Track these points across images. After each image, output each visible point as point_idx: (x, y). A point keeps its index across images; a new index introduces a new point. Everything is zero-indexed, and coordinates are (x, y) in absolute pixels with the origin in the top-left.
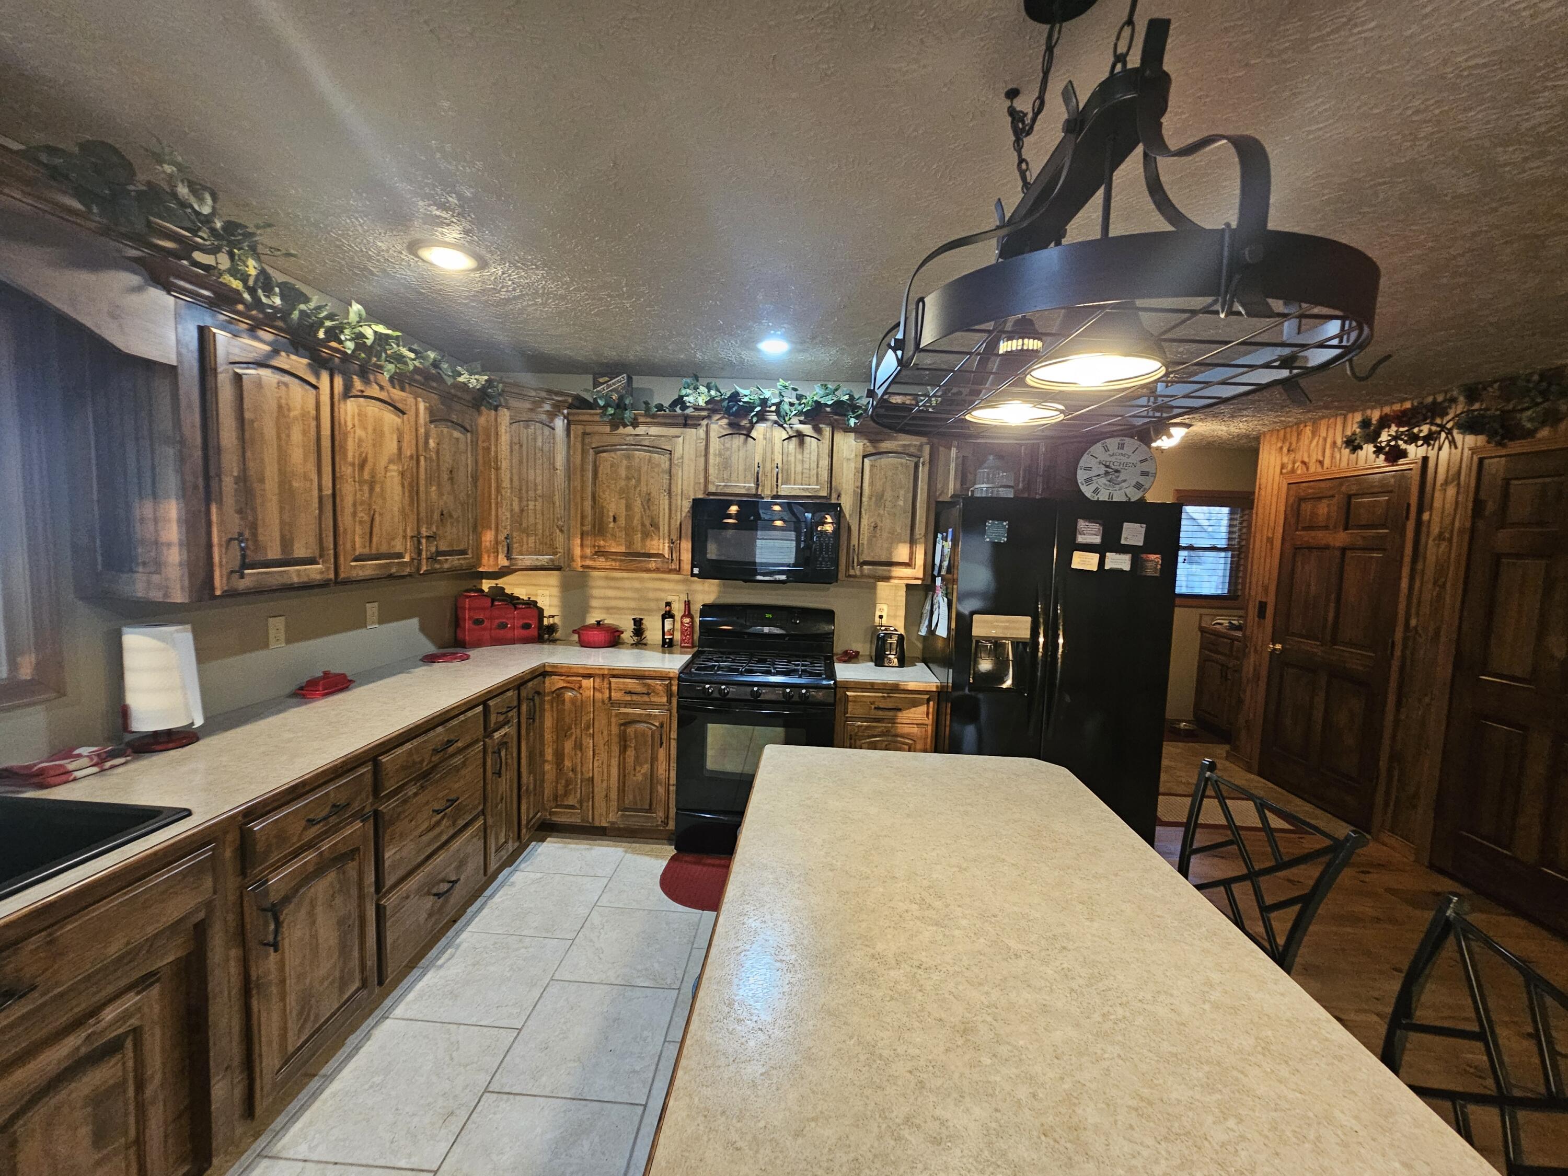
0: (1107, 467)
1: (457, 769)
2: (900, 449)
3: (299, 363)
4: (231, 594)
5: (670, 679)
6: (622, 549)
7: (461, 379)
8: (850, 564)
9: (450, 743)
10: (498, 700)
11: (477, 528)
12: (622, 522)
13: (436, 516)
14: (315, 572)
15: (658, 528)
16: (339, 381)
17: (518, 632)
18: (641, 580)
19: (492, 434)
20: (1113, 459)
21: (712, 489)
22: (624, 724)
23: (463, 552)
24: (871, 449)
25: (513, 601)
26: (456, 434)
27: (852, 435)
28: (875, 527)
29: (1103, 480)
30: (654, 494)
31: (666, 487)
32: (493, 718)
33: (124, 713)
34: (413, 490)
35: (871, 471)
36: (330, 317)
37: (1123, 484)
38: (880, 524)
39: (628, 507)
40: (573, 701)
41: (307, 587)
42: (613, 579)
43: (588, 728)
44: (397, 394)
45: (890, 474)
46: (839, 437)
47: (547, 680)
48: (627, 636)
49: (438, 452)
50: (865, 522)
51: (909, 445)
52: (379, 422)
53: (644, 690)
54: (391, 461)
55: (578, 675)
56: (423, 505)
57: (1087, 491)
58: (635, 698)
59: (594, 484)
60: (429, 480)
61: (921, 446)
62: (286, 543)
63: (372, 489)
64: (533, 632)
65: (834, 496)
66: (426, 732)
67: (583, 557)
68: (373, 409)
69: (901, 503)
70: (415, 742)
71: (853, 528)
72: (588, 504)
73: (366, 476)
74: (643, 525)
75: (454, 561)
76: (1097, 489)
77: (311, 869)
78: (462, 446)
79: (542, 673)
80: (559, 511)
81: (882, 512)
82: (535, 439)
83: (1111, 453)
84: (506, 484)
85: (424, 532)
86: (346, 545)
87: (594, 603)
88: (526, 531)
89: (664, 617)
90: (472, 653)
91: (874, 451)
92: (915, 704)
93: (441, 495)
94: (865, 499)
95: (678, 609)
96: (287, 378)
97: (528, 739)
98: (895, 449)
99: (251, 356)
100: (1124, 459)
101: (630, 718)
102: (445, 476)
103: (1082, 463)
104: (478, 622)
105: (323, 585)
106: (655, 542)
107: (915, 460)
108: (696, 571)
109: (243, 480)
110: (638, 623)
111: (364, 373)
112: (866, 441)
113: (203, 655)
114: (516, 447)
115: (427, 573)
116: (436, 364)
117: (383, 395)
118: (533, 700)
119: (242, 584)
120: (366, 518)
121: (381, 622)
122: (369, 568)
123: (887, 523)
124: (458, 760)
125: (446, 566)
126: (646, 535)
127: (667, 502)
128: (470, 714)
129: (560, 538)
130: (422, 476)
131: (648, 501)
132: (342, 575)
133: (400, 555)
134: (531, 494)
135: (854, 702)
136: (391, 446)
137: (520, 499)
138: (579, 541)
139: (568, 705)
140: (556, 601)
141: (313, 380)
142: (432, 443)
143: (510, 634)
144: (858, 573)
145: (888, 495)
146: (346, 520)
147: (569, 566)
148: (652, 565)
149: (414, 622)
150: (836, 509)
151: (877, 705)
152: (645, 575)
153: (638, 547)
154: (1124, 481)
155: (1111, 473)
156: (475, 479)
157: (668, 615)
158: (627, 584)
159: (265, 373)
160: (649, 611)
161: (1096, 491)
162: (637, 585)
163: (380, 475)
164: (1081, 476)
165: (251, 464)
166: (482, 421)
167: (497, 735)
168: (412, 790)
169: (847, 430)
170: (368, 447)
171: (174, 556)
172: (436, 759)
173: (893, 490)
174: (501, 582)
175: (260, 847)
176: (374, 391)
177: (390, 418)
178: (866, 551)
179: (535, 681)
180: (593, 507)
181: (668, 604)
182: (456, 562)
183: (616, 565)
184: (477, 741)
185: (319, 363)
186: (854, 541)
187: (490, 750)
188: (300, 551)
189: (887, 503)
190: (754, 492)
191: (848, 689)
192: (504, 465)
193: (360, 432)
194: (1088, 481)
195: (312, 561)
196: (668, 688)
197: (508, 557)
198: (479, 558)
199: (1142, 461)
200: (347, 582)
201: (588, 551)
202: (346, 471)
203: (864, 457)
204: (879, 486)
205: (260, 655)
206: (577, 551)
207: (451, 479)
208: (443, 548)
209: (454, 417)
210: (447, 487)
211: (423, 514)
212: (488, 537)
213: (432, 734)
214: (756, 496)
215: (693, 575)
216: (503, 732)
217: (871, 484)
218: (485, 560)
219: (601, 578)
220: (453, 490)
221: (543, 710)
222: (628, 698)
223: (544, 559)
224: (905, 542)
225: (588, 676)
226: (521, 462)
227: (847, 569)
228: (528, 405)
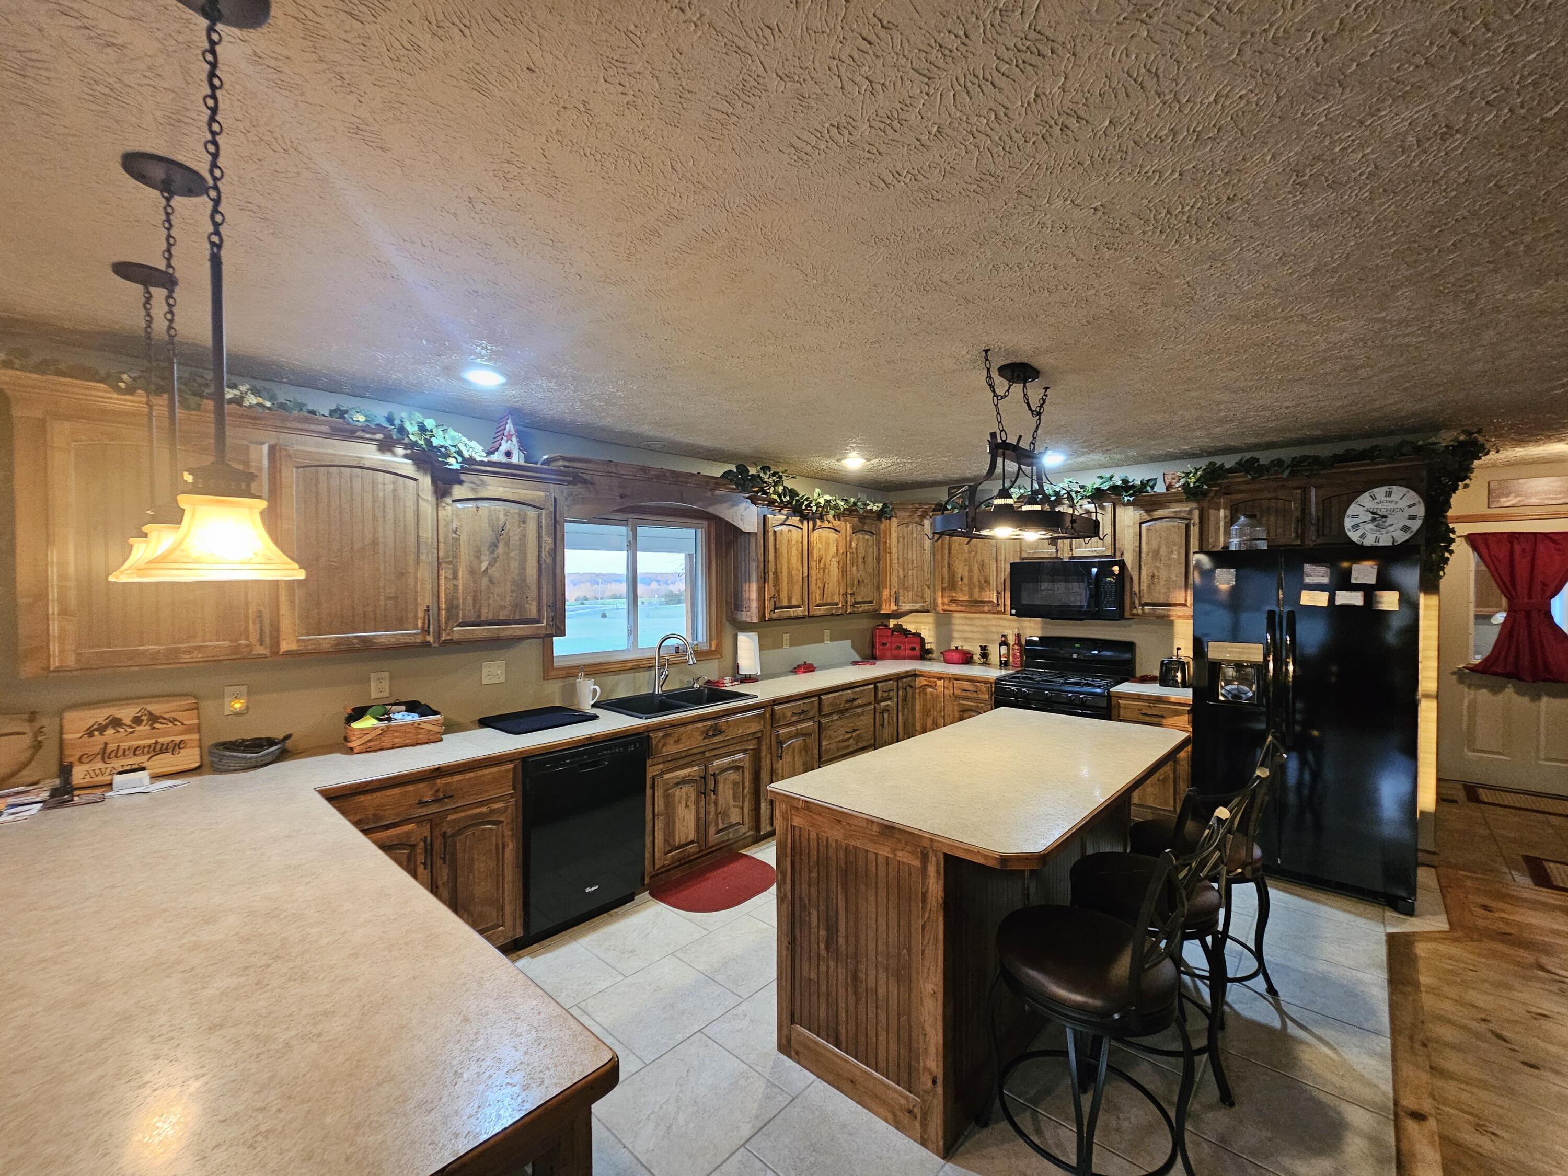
0: (1373, 513)
1: (859, 715)
2: (1171, 515)
3: (795, 520)
4: (771, 620)
5: (991, 683)
6: (967, 598)
7: (869, 508)
8: (1133, 606)
9: (855, 700)
10: (883, 684)
11: (879, 588)
12: (966, 580)
13: (856, 583)
14: (800, 611)
15: (989, 584)
16: (811, 523)
17: (908, 652)
18: (987, 619)
19: (888, 533)
20: (1380, 506)
21: (1025, 555)
22: (963, 711)
23: (871, 602)
24: (1146, 517)
25: (906, 632)
26: (867, 537)
27: (1131, 508)
28: (1153, 576)
29: (1371, 526)
30: (986, 561)
31: (994, 556)
32: (880, 693)
33: (736, 667)
34: (843, 571)
35: (1147, 533)
36: (807, 499)
37: (1390, 529)
38: (1156, 574)
39: (970, 571)
40: (932, 694)
41: (797, 618)
42: (969, 619)
43: (940, 712)
44: (836, 523)
45: (1164, 535)
46: (1119, 510)
47: (917, 679)
48: (977, 657)
49: (856, 549)
50: (1144, 572)
51: (1180, 511)
52: (828, 538)
53: (974, 689)
54: (833, 557)
55: (934, 677)
56: (848, 577)
57: (1354, 536)
58: (969, 694)
59: (949, 557)
60: (852, 564)
61: (1190, 512)
62: (790, 599)
63: (824, 571)
64: (917, 652)
65: (1118, 554)
66: (842, 690)
67: (943, 604)
68: (825, 533)
69: (1175, 556)
70: (837, 694)
71: (1134, 578)
72: (945, 570)
73: (822, 566)
74: (979, 582)
75: (865, 607)
76: (1364, 533)
77: (793, 734)
78: (870, 543)
79: (914, 675)
80: (927, 576)
81: (1158, 564)
82: (912, 533)
83: (1377, 501)
84: (895, 561)
85: (849, 591)
86: (812, 597)
87: (956, 635)
88: (906, 589)
89: (1000, 645)
90: (878, 662)
91: (1148, 518)
92: (1177, 713)
93: (858, 571)
94: (1143, 555)
95: (1011, 640)
96: (791, 528)
97: (903, 714)
98: (1167, 515)
99: (779, 523)
100: (1392, 506)
101: (966, 707)
102: (860, 560)
103: (1349, 512)
104: (884, 644)
105: (804, 617)
106: (987, 593)
107: (1186, 522)
108: (1014, 612)
109: (775, 573)
110: (983, 648)
111: (821, 518)
112: (1142, 512)
113: (762, 648)
114: (901, 539)
115: (850, 613)
116: (855, 504)
117: (830, 525)
118: (906, 689)
119: (774, 616)
120: (821, 586)
121: (831, 640)
122: (822, 610)
123: (1163, 574)
124: (859, 710)
125: (861, 610)
126: (982, 589)
127: (995, 566)
128: (866, 687)
129: (928, 593)
130: (848, 562)
131: (982, 566)
132: (811, 614)
133: (837, 604)
134: (910, 566)
135: (1124, 708)
136: (833, 549)
137: (904, 570)
138: (940, 594)
139: (929, 696)
140: (932, 633)
141: (800, 526)
142: (854, 545)
143: (902, 653)
144: (1140, 612)
145: (1163, 551)
146: (813, 587)
147: (935, 609)
148: (986, 609)
149: (849, 642)
150: (1122, 564)
151: (1144, 711)
152: (982, 615)
153: (977, 597)
154: (1391, 525)
155: (1378, 518)
156: (878, 560)
157: (1004, 643)
158: (978, 622)
159: (784, 527)
160: (993, 642)
161: (1363, 536)
162: (985, 623)
163: (828, 565)
164: (1348, 523)
165: (778, 566)
166: (882, 526)
167: (882, 704)
168: (835, 717)
169: (1125, 505)
170: (822, 552)
171: (754, 605)
172: (847, 705)
173: (1168, 547)
174: (901, 621)
175: (777, 717)
176: (826, 524)
177: (833, 535)
178: (1146, 595)
179: (909, 679)
180: (949, 572)
181: (1003, 636)
182: (866, 608)
183: (963, 609)
184: (870, 704)
185: (804, 517)
186: (1136, 588)
187: (878, 711)
188: (794, 603)
189: (1163, 558)
190: (1054, 555)
191: (1120, 698)
192: (894, 550)
193: (819, 545)
194: (1355, 527)
195: (799, 607)
196: (989, 690)
197: (897, 604)
198: (880, 605)
199: (1409, 506)
200: (813, 617)
201: (946, 601)
202: (813, 564)
203: (1141, 524)
204: (1154, 544)
205: (779, 650)
206: (940, 600)
207: (864, 562)
208: (859, 599)
209: (866, 528)
210: (861, 566)
211: (848, 582)
212: (886, 593)
213: (845, 692)
214: (1057, 558)
215: (1012, 615)
216: (886, 703)
217: (1148, 543)
218: (884, 607)
219: (961, 618)
220: (865, 568)
221: (914, 698)
222: (964, 694)
223: (918, 606)
224: (1180, 587)
225: (940, 679)
226: (904, 548)
227: (1131, 609)
228: (908, 514)
